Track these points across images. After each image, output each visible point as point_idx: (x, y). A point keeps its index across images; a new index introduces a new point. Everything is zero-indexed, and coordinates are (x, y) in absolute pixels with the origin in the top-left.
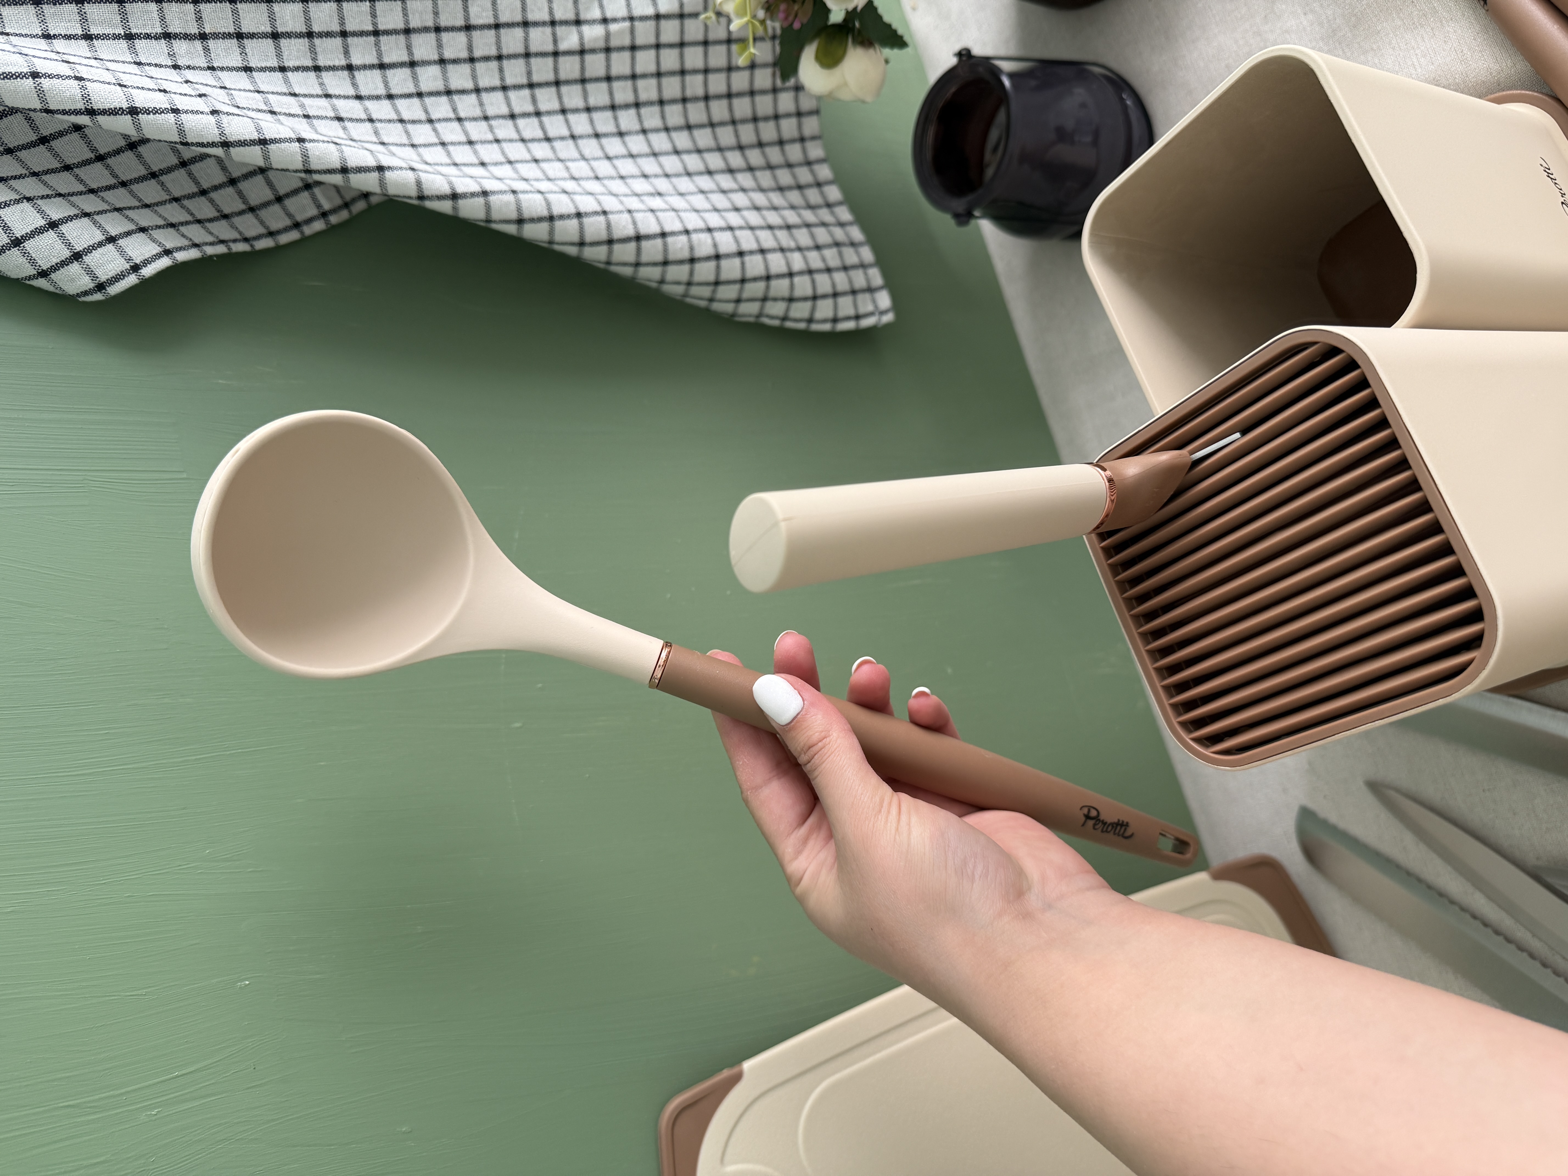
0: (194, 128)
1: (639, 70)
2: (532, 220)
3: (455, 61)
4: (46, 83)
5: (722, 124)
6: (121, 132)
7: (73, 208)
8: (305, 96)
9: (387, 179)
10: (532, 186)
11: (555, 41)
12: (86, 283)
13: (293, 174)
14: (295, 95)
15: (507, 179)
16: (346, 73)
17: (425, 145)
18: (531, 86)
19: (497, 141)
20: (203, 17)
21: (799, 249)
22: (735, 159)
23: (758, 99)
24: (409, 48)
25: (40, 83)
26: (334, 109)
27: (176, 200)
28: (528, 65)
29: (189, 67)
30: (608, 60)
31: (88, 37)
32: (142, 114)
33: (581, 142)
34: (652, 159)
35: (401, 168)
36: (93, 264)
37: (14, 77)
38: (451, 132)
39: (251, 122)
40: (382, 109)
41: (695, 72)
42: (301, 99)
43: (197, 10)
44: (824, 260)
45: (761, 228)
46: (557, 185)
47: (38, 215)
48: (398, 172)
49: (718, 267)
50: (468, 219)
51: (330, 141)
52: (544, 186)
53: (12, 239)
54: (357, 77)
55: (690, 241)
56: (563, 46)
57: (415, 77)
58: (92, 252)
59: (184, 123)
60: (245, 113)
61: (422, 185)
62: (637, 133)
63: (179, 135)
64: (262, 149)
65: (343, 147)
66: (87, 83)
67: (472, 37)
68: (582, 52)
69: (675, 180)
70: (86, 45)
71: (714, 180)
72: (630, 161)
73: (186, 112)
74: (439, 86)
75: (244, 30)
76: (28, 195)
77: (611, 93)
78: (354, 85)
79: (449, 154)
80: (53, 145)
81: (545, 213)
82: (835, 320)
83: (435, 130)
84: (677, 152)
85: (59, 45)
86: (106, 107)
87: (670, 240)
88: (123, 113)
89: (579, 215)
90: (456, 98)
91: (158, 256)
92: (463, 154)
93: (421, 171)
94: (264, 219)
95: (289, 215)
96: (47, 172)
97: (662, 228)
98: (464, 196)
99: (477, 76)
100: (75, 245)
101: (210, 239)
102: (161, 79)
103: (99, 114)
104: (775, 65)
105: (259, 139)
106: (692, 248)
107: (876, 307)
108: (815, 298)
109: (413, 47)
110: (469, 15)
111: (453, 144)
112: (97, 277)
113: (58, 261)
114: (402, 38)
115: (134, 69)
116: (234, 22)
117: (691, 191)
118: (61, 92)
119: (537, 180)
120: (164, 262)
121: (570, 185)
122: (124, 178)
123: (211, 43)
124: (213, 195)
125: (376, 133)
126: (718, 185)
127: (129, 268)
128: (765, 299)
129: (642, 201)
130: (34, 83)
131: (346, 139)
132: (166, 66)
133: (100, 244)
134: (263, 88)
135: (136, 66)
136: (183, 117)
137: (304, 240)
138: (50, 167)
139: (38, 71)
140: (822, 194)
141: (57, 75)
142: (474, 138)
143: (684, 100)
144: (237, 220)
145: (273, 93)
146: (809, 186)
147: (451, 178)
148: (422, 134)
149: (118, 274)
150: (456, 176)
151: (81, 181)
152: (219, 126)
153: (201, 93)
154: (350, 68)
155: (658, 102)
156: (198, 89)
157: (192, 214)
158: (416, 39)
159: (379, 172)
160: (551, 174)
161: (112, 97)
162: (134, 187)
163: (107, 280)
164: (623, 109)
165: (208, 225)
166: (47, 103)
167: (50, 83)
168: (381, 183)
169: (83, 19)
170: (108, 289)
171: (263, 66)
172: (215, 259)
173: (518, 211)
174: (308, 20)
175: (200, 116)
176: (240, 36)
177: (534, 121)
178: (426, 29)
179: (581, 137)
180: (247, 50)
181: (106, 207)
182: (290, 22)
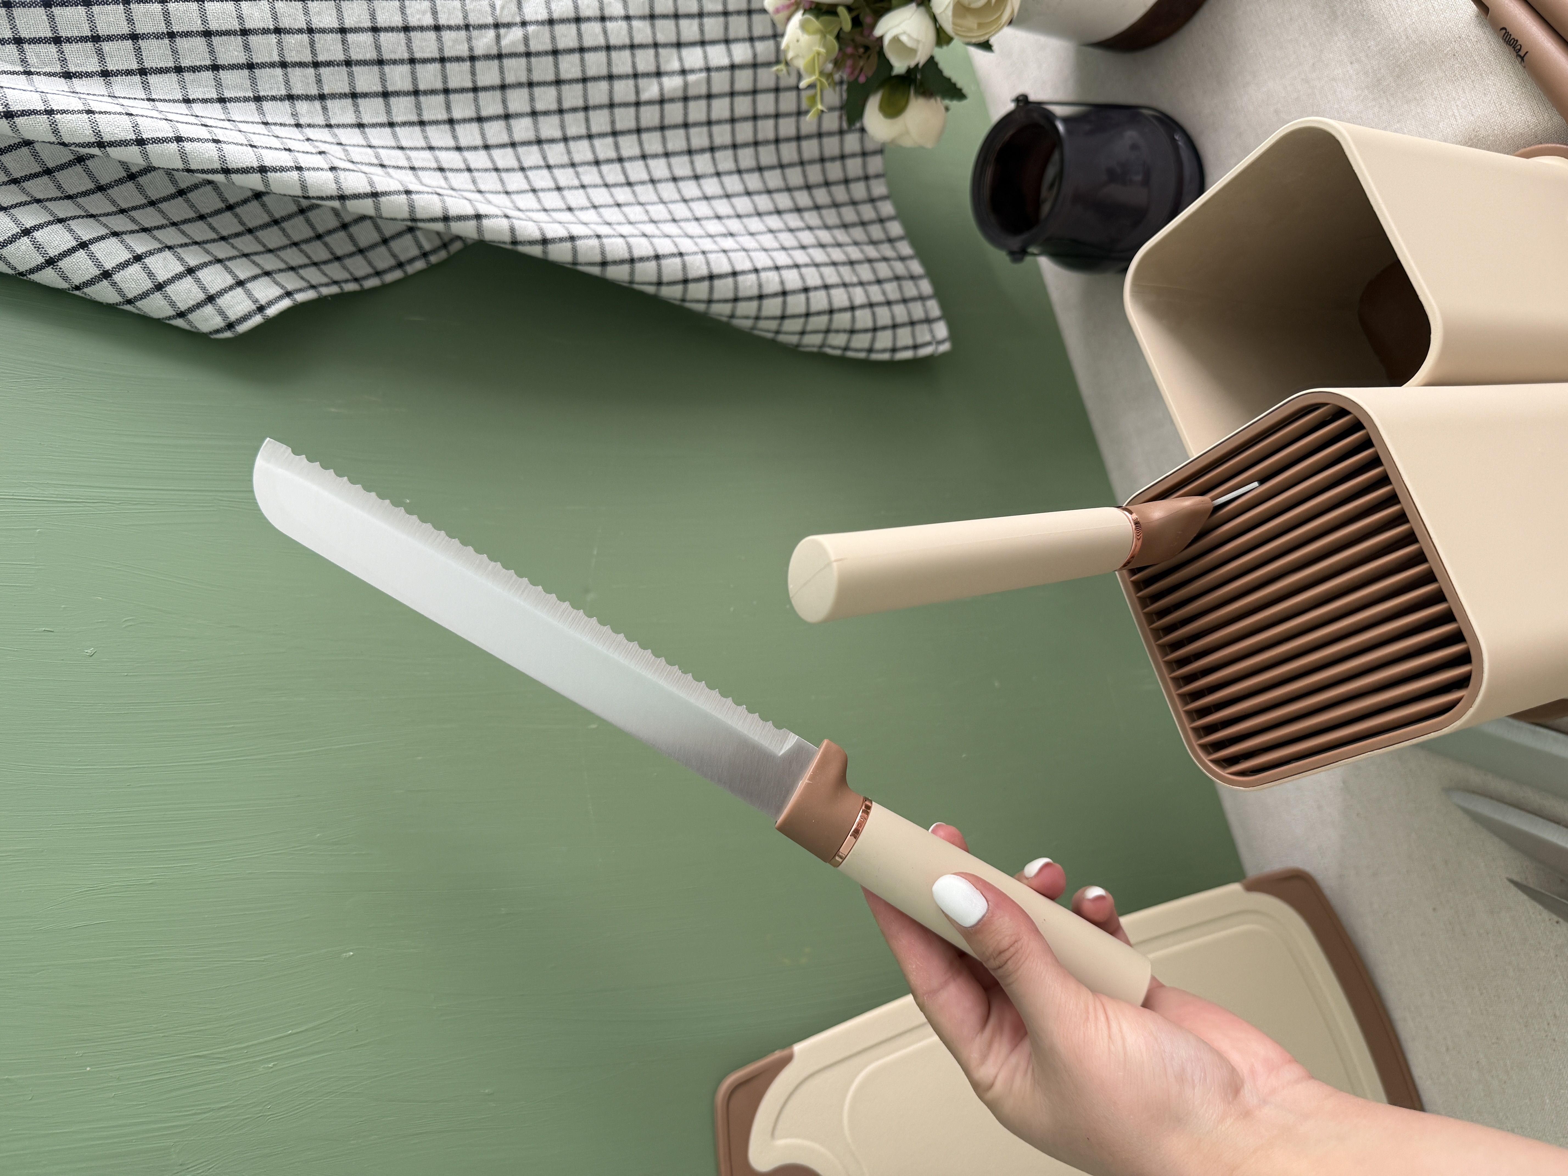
0: (315, 184)
1: (714, 116)
2: (615, 263)
3: (546, 113)
4: (188, 146)
5: (791, 165)
6: (251, 187)
7: (208, 255)
8: (411, 149)
9: (484, 227)
10: (614, 230)
11: (637, 92)
12: (218, 322)
13: (400, 222)
14: (401, 148)
15: (592, 223)
16: (447, 127)
17: (518, 192)
18: (614, 134)
19: (583, 187)
20: (323, 80)
21: (861, 284)
22: (803, 198)
23: (826, 140)
24: (504, 102)
25: (183, 146)
26: (437, 160)
27: (295, 244)
28: (612, 115)
29: (309, 126)
30: (686, 108)
31: (222, 100)
32: (270, 172)
33: (660, 186)
34: (725, 201)
35: (497, 216)
36: (225, 306)
37: (161, 141)
38: (541, 179)
39: (365, 177)
40: (478, 159)
41: (766, 117)
42: (408, 152)
43: (318, 73)
44: (884, 293)
45: (826, 265)
46: (637, 229)
47: (178, 262)
48: (494, 220)
49: (784, 303)
50: (557, 262)
51: (434, 192)
52: (626, 230)
53: (156, 284)
54: (457, 130)
55: (759, 279)
56: (645, 96)
57: (509, 129)
58: (224, 295)
59: (307, 180)
60: (359, 168)
61: (515, 232)
62: (711, 176)
63: (302, 190)
64: (374, 201)
65: (446, 198)
66: (223, 145)
67: (561, 92)
68: (662, 101)
69: (745, 220)
70: (220, 108)
71: (782, 219)
72: (704, 203)
73: (308, 169)
74: (531, 135)
75: (359, 90)
76: (169, 244)
77: (688, 139)
78: (455, 137)
79: (539, 200)
80: (190, 197)
81: (626, 256)
82: (894, 350)
83: (527, 178)
84: (748, 193)
85: (197, 108)
86: (240, 167)
87: (740, 278)
88: (253, 171)
89: (657, 257)
90: (546, 147)
91: (280, 298)
92: (552, 200)
93: (515, 218)
94: (372, 260)
95: (394, 256)
96: (185, 221)
97: (733, 267)
98: (553, 241)
99: (565, 126)
100: (209, 289)
101: (325, 280)
102: (286, 138)
103: (233, 172)
104: (841, 108)
105: (372, 193)
106: (760, 286)
107: (933, 337)
108: (875, 330)
109: (508, 102)
110: (559, 71)
111: (543, 190)
112: (228, 318)
113: (195, 303)
114: (498, 94)
115: (262, 129)
116: (349, 84)
117: (761, 231)
118: (201, 154)
119: (619, 224)
120: (286, 303)
121: (649, 229)
122: (251, 225)
123: (329, 103)
124: (328, 239)
125: (474, 181)
126: (786, 224)
127: (256, 309)
128: (827, 331)
129: (715, 242)
130: (178, 147)
131: (448, 189)
132: (290, 125)
133: (231, 288)
134: (374, 142)
135: (263, 126)
136: (306, 174)
137: (407, 278)
138: (187, 217)
139: (182, 135)
140: (885, 230)
141: (198, 139)
142: (562, 184)
143: (756, 144)
144: (348, 262)
145: (383, 147)
146: (872, 222)
147: (541, 224)
148: (515, 181)
149: (247, 315)
150: (545, 222)
151: (213, 229)
152: (337, 182)
153: (320, 151)
154: (451, 122)
155: (732, 146)
156: (318, 147)
157: (309, 257)
158: (511, 94)
159: (477, 220)
160: (632, 218)
161: (245, 157)
162: (260, 234)
163: (237, 320)
164: (699, 154)
165: (323, 267)
166: (189, 164)
167: (191, 146)
168: (478, 231)
169: (218, 84)
170: (237, 327)
171: (375, 122)
172: (330, 298)
173: (602, 254)
174: (414, 79)
175: (321, 172)
176: (354, 96)
177: (617, 166)
178: (520, 85)
179: (660, 181)
180: (361, 109)
181: (235, 253)
182: (399, 82)
